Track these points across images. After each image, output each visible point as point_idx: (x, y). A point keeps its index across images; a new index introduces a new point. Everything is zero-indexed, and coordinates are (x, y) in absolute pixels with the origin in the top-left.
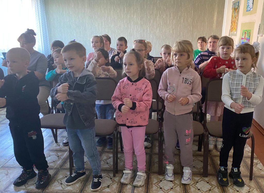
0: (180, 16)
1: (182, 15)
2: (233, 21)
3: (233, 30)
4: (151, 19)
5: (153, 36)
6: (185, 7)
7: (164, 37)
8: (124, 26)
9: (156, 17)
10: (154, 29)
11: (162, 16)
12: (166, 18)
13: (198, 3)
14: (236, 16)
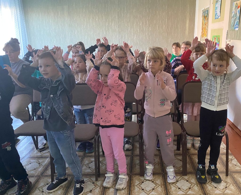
0: (155, 23)
1: (157, 23)
2: (204, 28)
3: (204, 36)
4: (128, 27)
5: (130, 42)
6: (160, 15)
7: (141, 43)
8: (102, 33)
9: (133, 25)
10: (131, 36)
11: (138, 23)
12: (142, 26)
13: (171, 11)
14: (206, 23)
